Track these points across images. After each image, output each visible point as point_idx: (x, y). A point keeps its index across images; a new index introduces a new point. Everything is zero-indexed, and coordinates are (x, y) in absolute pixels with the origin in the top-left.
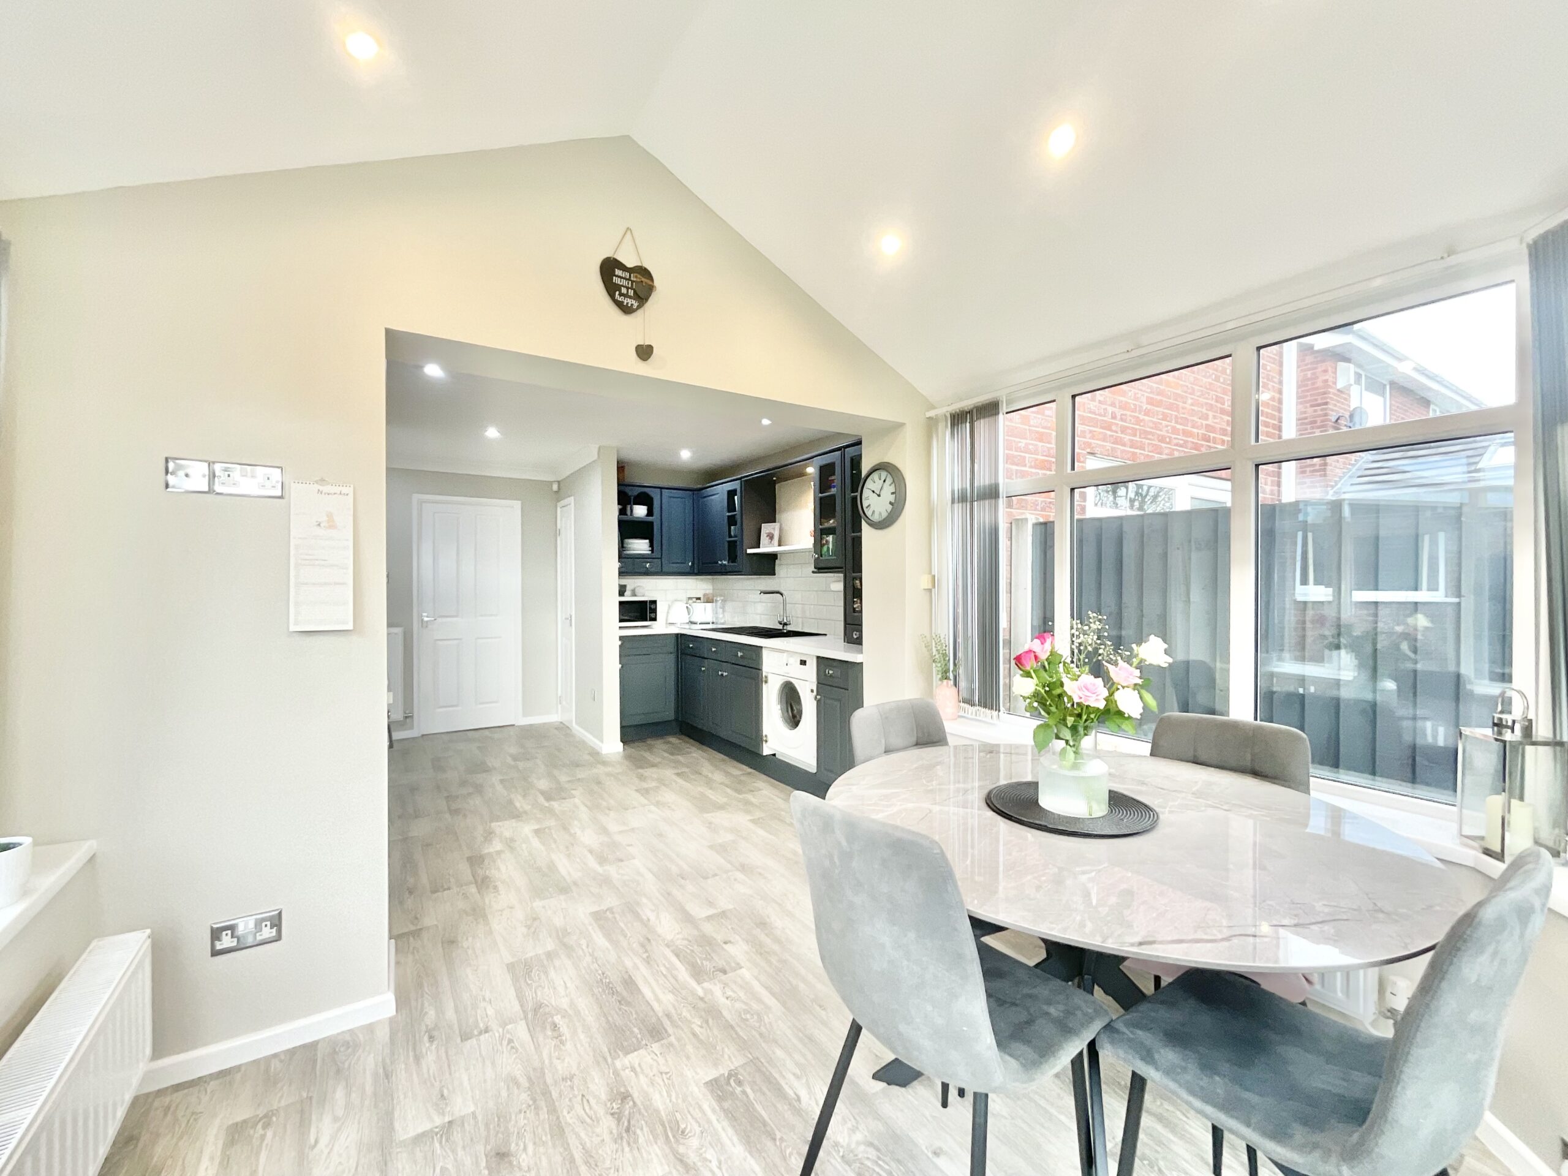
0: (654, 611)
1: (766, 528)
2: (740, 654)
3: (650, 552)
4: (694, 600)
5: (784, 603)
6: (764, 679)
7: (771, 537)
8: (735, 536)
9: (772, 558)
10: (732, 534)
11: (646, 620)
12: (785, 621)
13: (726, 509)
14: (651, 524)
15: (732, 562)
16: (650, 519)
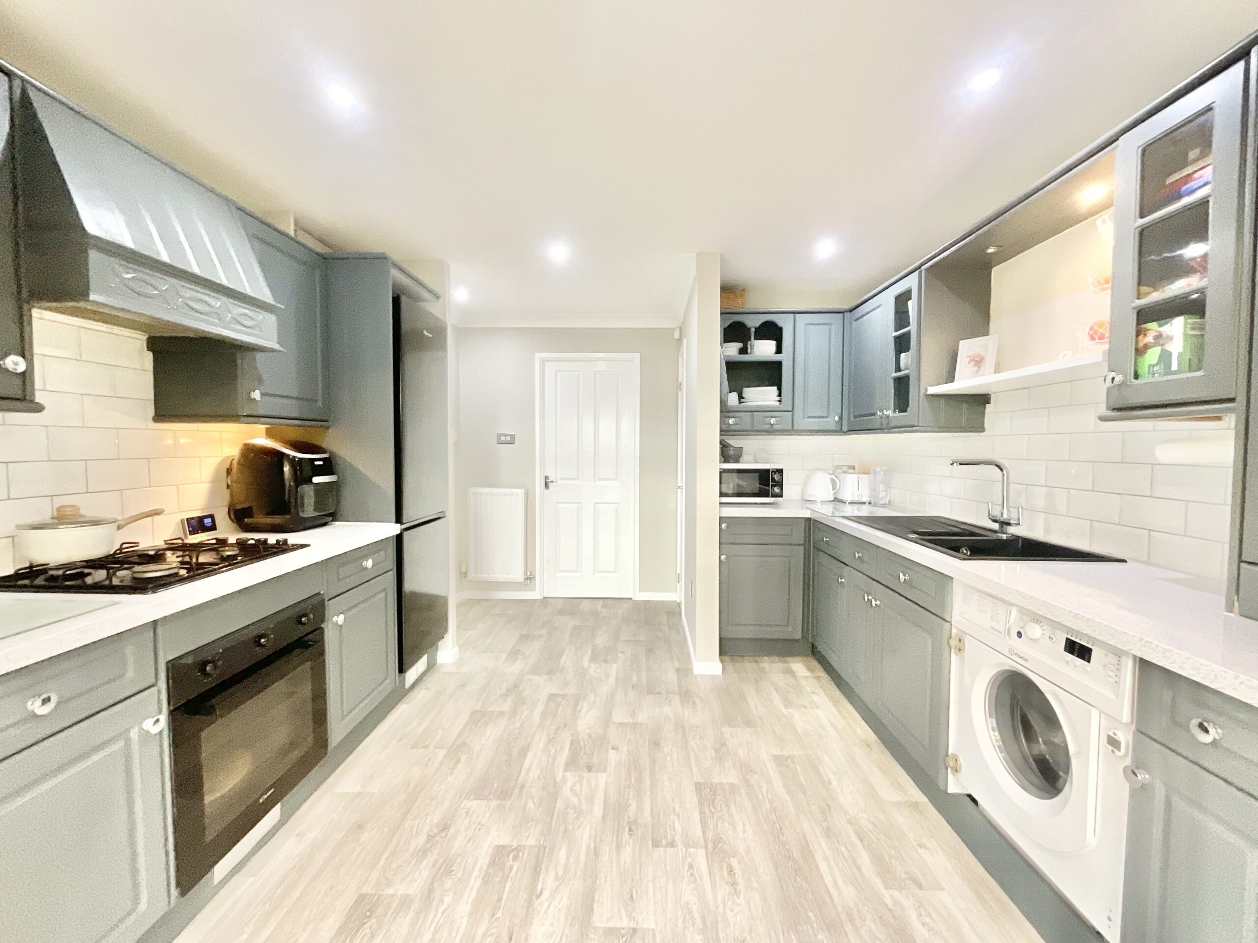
0: (780, 484)
1: (967, 348)
2: (902, 577)
3: (778, 403)
4: (845, 469)
5: (1006, 483)
6: (953, 643)
7: (978, 362)
8: (907, 369)
9: (981, 400)
10: (902, 365)
11: (768, 496)
12: (1005, 516)
13: (893, 328)
14: (778, 365)
15: (901, 411)
16: (778, 357)
